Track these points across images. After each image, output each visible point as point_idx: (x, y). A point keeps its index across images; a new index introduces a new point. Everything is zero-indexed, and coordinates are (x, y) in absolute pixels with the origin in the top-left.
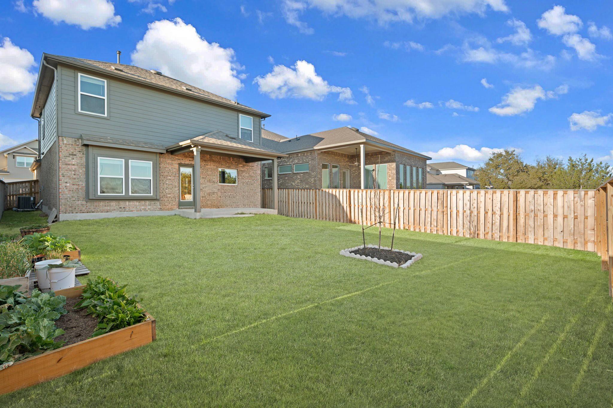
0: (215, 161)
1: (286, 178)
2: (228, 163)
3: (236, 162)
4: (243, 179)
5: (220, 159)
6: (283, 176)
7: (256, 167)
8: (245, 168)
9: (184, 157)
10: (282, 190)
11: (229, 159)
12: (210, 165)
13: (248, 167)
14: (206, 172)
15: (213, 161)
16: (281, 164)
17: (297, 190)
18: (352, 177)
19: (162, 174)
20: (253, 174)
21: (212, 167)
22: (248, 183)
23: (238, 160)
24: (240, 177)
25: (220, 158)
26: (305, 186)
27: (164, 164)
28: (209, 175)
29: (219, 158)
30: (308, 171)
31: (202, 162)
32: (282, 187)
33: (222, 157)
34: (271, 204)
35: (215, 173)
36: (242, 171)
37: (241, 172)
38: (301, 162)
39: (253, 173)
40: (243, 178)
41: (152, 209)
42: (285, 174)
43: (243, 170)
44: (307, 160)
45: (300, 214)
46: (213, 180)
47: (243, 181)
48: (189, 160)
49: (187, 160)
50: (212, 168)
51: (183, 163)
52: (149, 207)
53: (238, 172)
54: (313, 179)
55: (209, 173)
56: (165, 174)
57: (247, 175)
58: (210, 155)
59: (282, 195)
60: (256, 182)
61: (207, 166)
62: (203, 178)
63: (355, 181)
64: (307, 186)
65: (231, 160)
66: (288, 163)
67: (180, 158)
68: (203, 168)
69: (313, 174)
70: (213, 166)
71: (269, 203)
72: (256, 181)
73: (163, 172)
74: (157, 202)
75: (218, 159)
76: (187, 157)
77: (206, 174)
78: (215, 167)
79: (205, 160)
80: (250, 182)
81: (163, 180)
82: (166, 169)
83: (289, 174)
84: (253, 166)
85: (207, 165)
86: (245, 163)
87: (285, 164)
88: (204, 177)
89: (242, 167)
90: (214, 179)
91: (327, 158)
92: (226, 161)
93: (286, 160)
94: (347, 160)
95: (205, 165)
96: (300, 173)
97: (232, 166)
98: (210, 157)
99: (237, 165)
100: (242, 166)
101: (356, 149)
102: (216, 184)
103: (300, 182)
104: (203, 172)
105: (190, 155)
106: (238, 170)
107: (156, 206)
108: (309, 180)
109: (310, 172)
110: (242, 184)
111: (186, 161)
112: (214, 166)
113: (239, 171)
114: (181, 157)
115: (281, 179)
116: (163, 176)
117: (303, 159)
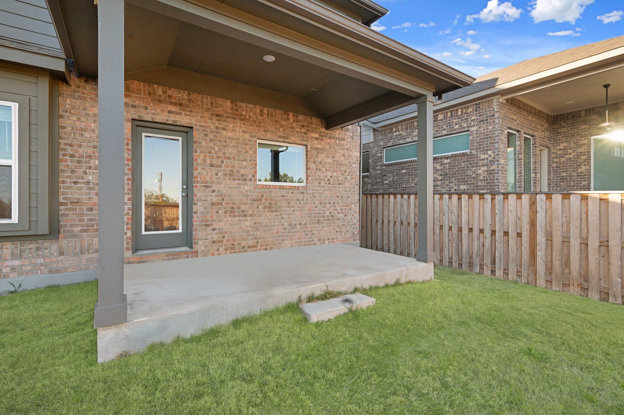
0: (248, 120)
1: (403, 171)
2: (282, 126)
3: (303, 126)
4: (320, 170)
5: (262, 115)
6: (396, 167)
7: (349, 140)
8: (324, 144)
9: (153, 100)
10: (406, 196)
11: (284, 117)
12: (234, 130)
13: (332, 141)
14: (220, 149)
15: (242, 120)
16: (390, 144)
17: (455, 198)
18: (555, 165)
19: (70, 152)
20: (342, 158)
21: (239, 134)
22: (332, 181)
23: (309, 120)
24: (313, 166)
25: (261, 111)
26: (456, 188)
27: (79, 119)
28: (229, 158)
29: (258, 111)
30: (468, 151)
31: (211, 119)
32: (392, 190)
33: (265, 111)
34: (374, 227)
35: (247, 152)
36: (317, 149)
37: (315, 152)
38: (445, 132)
39: (344, 155)
40: (321, 167)
41: (28, 268)
42: (401, 163)
43: (319, 146)
44: (465, 125)
45: (465, 261)
46: (242, 171)
47: (320, 176)
48: (169, 112)
49: (163, 111)
50: (238, 139)
51: (148, 117)
52: (16, 263)
53: (307, 151)
54: (485, 168)
55: (230, 151)
56: (81, 150)
57: (329, 160)
58: (232, 102)
59: (405, 208)
60: (349, 177)
61: (224, 133)
62: (212, 165)
63: (564, 174)
64: (462, 187)
65: (291, 120)
66: (409, 140)
67: (137, 103)
68: (211, 136)
69: (483, 157)
70: (241, 134)
71: (369, 225)
72: (348, 175)
73: (75, 142)
74: (47, 244)
75: (255, 113)
76: (160, 101)
77: (221, 154)
78: (247, 136)
79: (217, 115)
80: (337, 177)
81: (73, 172)
82: (87, 135)
83: (412, 162)
84: (343, 139)
85: (224, 129)
86: (323, 130)
87: (401, 142)
88: (214, 162)
89: (317, 139)
90: (245, 168)
91: (515, 118)
92: (277, 121)
93: (404, 134)
94: (546, 125)
95: (217, 128)
96: (442, 158)
97: (294, 135)
98: (232, 108)
99: (305, 134)
100: (317, 135)
101: (606, 86)
102: (249, 183)
103: (440, 178)
104: (212, 148)
105: (170, 97)
106: (307, 148)
107: (44, 257)
108: (469, 173)
109: (474, 152)
110: (316, 183)
111: (158, 114)
112: (243, 132)
113: (309, 149)
114: (140, 99)
115: (390, 175)
116: (72, 156)
117: (450, 125)
